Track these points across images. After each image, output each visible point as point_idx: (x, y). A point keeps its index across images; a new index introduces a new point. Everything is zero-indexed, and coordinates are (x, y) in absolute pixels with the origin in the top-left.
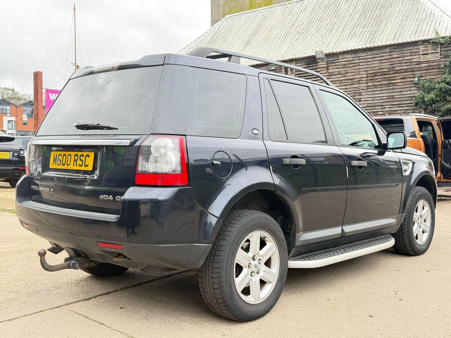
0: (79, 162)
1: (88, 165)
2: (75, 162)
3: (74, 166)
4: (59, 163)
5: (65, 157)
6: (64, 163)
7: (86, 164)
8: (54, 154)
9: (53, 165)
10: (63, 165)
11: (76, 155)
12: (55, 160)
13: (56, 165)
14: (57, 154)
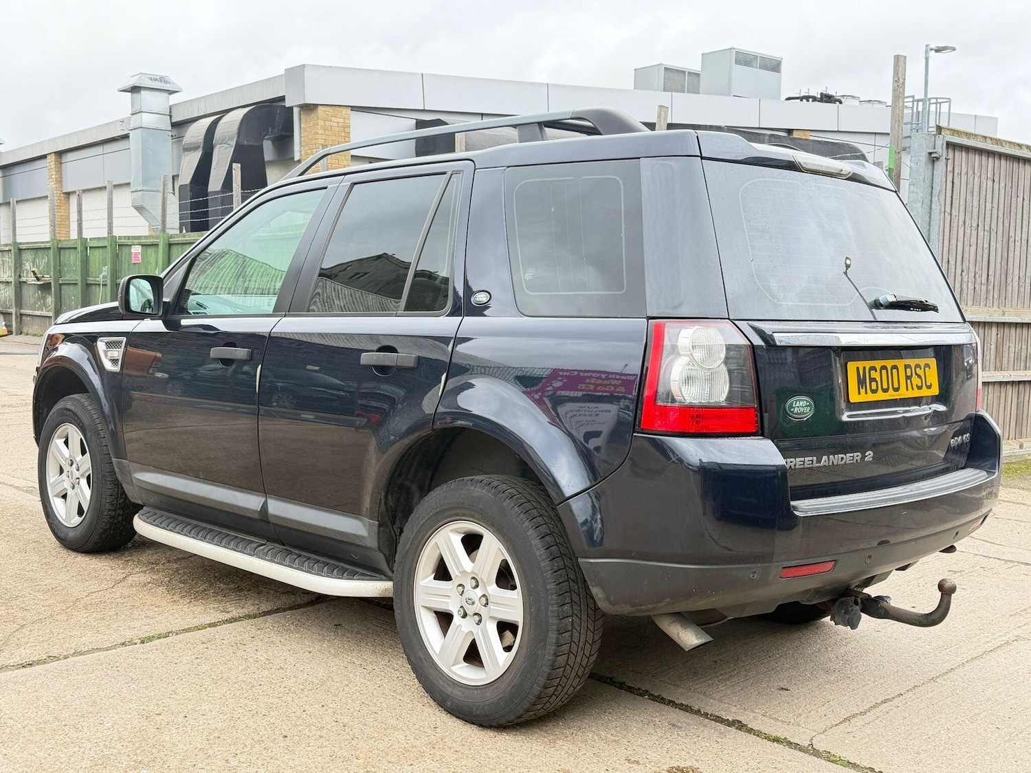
0: (916, 381)
1: (931, 384)
2: (909, 381)
3: (907, 390)
4: (874, 387)
5: (884, 372)
6: (885, 386)
7: (928, 384)
8: (858, 368)
9: (859, 393)
10: (885, 391)
11: (906, 367)
12: (861, 382)
13: (866, 393)
14: (864, 368)
